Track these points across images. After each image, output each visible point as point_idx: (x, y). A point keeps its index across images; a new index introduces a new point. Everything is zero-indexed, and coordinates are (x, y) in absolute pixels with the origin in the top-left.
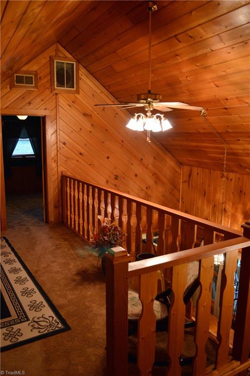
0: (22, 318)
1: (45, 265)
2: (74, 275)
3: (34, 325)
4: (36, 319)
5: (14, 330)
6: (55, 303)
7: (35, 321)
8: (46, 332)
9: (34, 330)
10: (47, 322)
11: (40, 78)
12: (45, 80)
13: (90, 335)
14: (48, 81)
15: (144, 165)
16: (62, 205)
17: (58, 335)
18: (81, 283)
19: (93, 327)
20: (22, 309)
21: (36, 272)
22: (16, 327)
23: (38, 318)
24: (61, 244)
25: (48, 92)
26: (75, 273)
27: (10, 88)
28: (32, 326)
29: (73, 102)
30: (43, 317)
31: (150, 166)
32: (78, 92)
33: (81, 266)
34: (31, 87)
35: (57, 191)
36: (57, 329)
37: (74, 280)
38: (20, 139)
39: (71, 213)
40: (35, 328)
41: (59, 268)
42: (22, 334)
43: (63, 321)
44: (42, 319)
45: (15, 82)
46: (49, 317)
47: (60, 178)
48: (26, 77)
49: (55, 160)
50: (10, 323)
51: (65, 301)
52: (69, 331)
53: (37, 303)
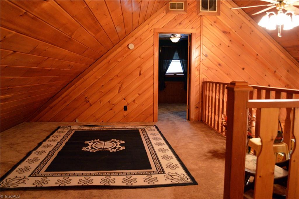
0: (159, 171)
1: (183, 144)
2: (206, 152)
3: (168, 177)
4: (170, 174)
5: (152, 177)
6: (188, 167)
7: (169, 175)
8: (177, 182)
9: (168, 180)
10: (179, 177)
11: (189, 4)
12: (192, 6)
13: (214, 191)
14: (194, 6)
15: (277, 77)
16: (202, 107)
17: (186, 186)
18: (211, 158)
19: (217, 186)
20: (161, 166)
21: (176, 147)
22: (154, 176)
23: (172, 173)
24: (198, 133)
25: (195, 14)
26: (208, 151)
27: (166, 13)
28: (167, 177)
29: (215, 22)
30: (176, 174)
31: (283, 78)
32: (219, 13)
33: (213, 148)
34: (181, 11)
35: (199, 94)
36: (186, 182)
37: (206, 156)
38: (172, 60)
39: (209, 112)
40: (169, 179)
41: (195, 147)
42: (158, 181)
43: (192, 178)
44: (175, 175)
45: (170, 8)
46: (181, 174)
47: (201, 84)
48: (178, 4)
49: (198, 69)
50: (150, 173)
51: (196, 167)
52: (197, 185)
53: (173, 164)
